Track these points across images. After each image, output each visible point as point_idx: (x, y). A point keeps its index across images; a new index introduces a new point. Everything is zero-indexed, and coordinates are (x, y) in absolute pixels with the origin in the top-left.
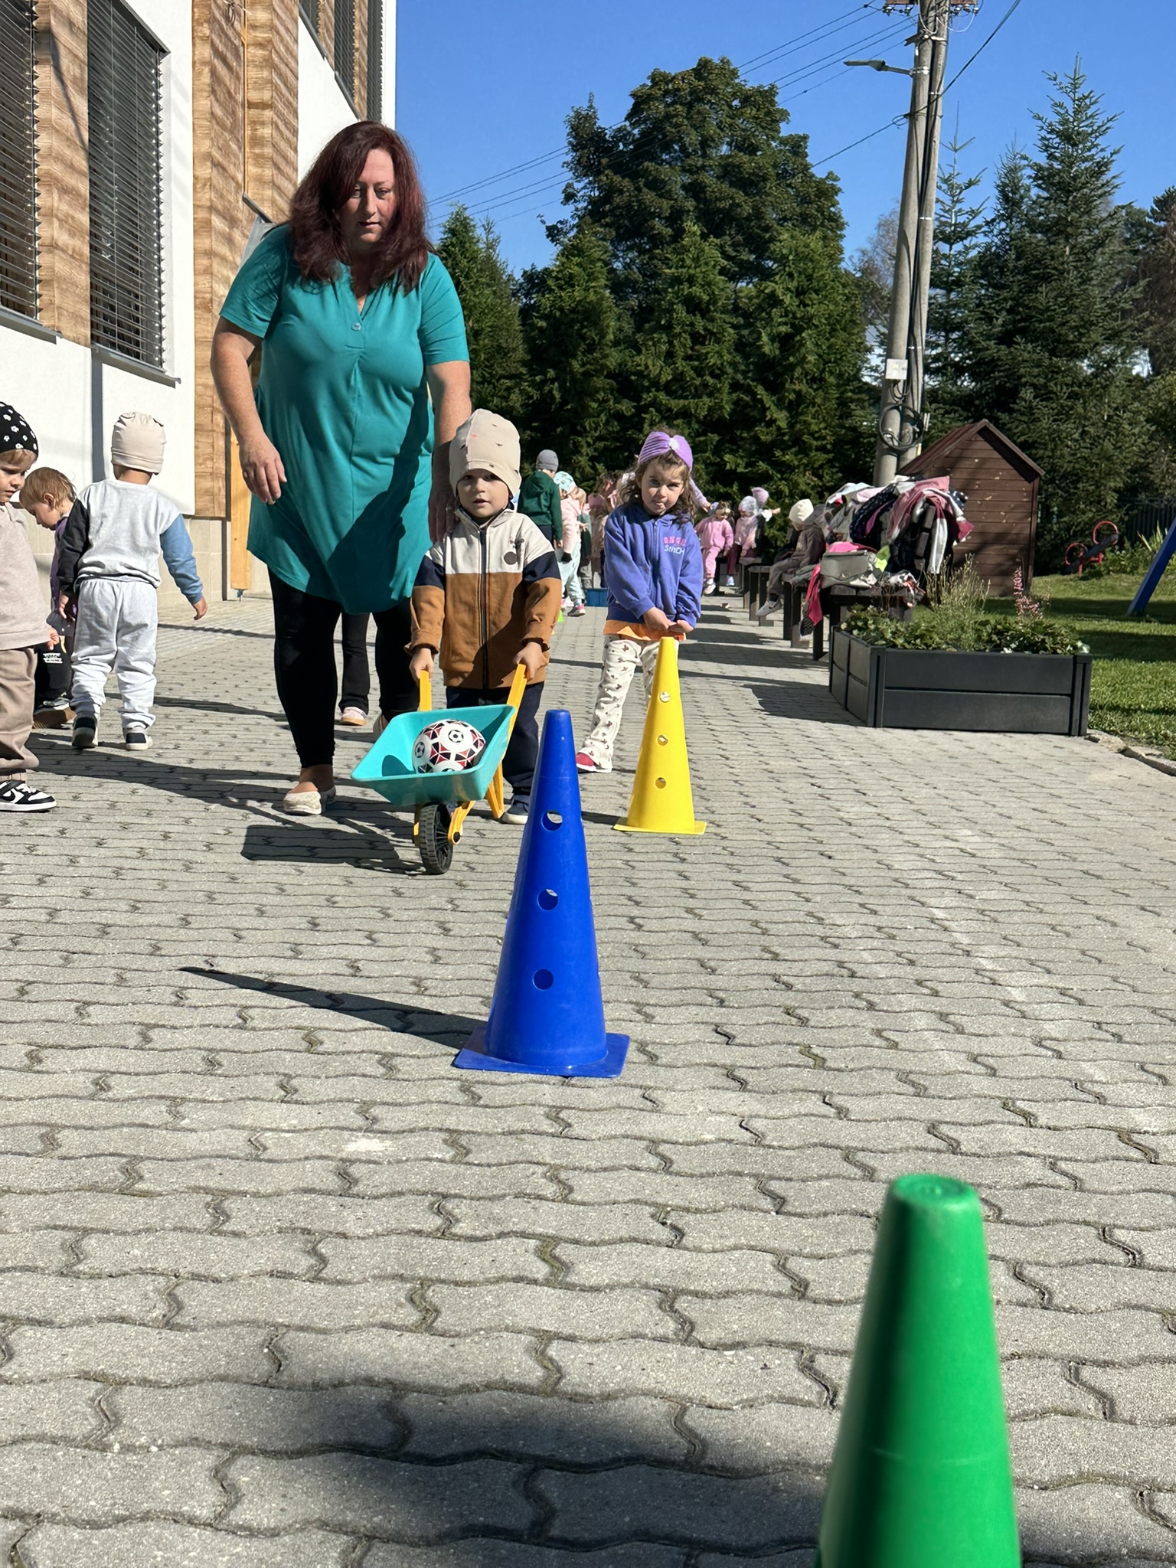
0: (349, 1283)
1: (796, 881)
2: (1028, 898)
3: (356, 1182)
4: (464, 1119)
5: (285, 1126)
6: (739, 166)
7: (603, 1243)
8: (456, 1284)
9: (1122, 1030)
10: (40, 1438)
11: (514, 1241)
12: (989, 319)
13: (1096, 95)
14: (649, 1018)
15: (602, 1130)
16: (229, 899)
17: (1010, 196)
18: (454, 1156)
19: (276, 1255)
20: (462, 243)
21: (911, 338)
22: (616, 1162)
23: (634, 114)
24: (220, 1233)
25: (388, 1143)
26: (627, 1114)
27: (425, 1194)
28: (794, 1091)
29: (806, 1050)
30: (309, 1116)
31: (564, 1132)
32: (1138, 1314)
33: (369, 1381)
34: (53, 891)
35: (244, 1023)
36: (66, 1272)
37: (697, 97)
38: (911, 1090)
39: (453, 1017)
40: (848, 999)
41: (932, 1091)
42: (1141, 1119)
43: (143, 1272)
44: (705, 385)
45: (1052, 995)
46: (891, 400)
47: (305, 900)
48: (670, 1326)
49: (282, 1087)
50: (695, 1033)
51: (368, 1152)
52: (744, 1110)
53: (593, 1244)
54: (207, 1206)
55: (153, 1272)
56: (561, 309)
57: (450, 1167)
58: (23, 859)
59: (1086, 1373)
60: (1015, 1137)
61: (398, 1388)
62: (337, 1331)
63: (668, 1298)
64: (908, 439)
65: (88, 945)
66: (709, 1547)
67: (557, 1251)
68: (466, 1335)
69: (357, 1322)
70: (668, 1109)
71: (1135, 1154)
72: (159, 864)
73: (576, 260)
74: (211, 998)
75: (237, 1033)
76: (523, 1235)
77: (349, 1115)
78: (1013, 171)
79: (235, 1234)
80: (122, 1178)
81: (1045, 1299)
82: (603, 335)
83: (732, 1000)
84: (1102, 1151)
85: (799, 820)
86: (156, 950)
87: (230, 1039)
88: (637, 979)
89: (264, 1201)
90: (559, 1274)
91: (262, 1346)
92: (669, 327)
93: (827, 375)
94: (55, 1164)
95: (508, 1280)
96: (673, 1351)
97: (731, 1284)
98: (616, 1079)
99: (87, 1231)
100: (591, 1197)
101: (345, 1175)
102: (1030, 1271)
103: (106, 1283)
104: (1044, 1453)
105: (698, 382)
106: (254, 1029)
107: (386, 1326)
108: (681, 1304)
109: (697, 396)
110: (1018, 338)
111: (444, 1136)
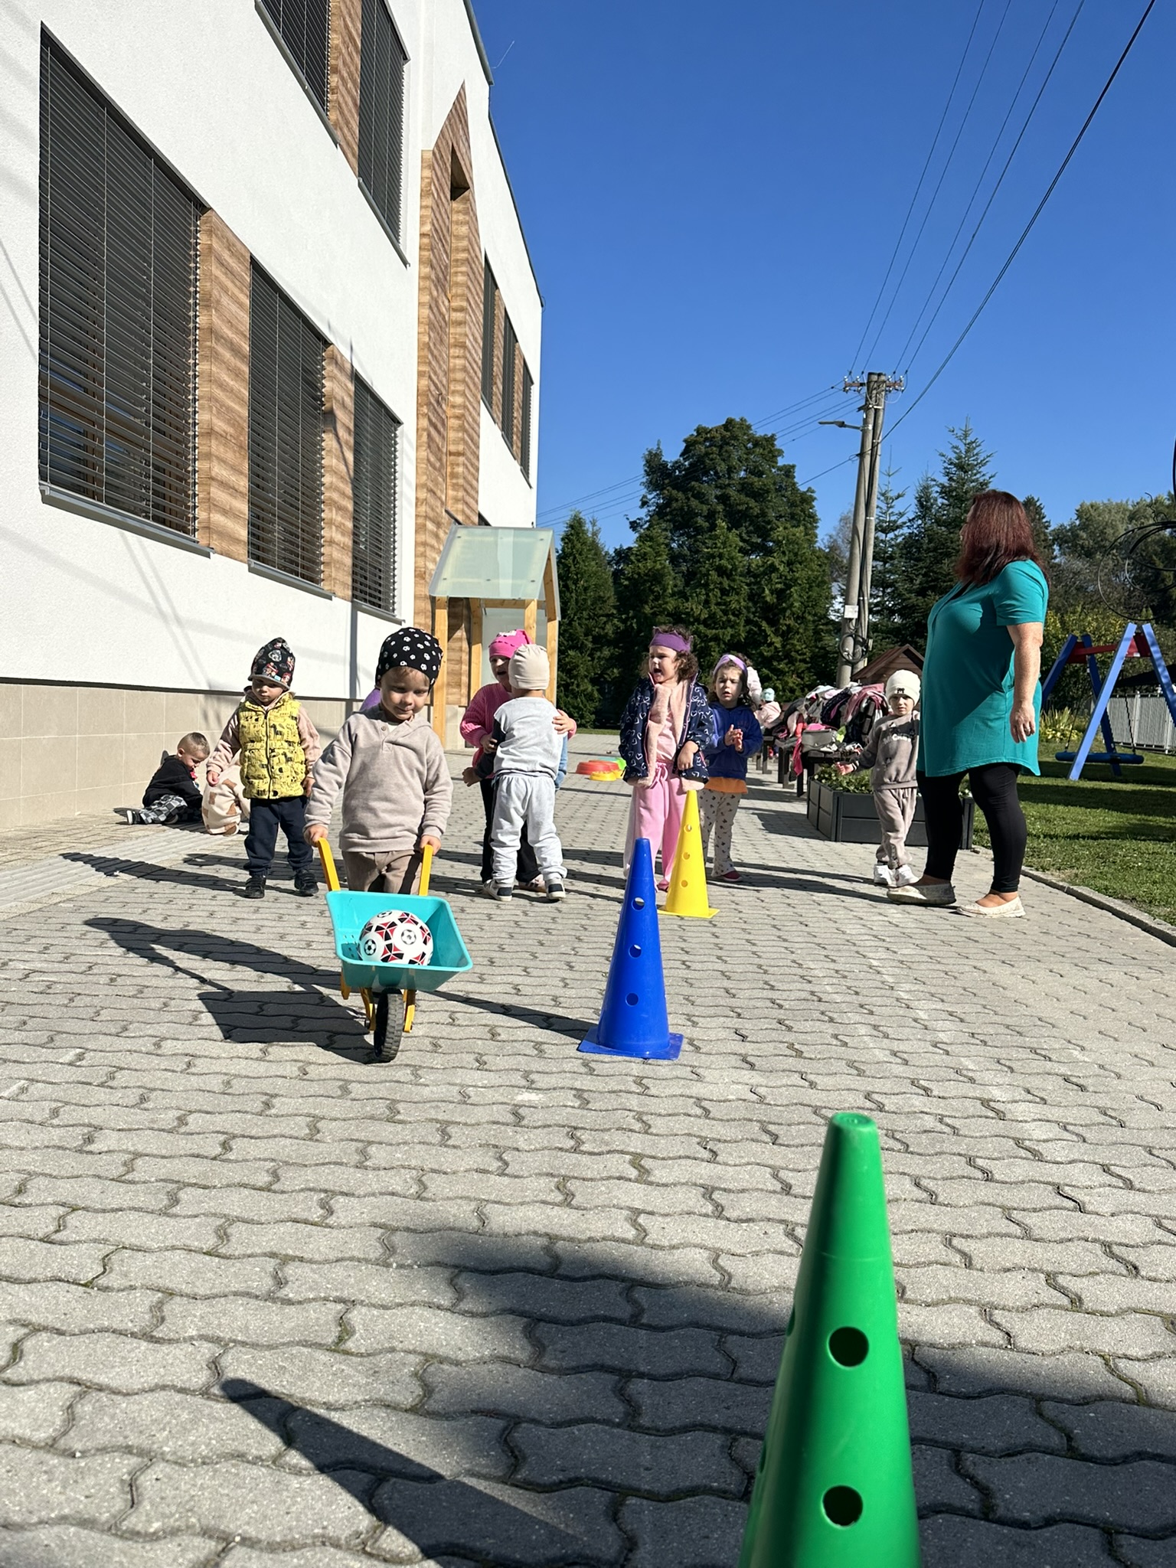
0: (522, 1177)
1: (785, 940)
2: (931, 954)
3: (523, 1118)
4: (585, 1082)
5: (480, 1084)
6: (752, 484)
7: (670, 1158)
8: (584, 1179)
9: (986, 1038)
10: (352, 1259)
11: (617, 1156)
12: (911, 581)
13: (979, 441)
14: (695, 1024)
15: (668, 1092)
17: (924, 504)
18: (581, 1105)
19: (480, 1160)
20: (578, 534)
21: (861, 593)
22: (676, 1111)
23: (685, 453)
24: (446, 1146)
25: (541, 1096)
26: (682, 1082)
27: (564, 1126)
28: (783, 1071)
29: (791, 1046)
30: (494, 1079)
31: (645, 1092)
32: (988, 1208)
33: (535, 1233)
35: (453, 1022)
36: (359, 1166)
37: (725, 442)
38: (856, 1072)
39: (576, 1020)
40: (817, 1015)
41: (867, 1073)
42: (996, 1093)
43: (403, 1167)
44: (729, 621)
45: (945, 1016)
46: (847, 630)
47: (486, 947)
48: (709, 1208)
49: (478, 1061)
50: (723, 1034)
51: (529, 1101)
52: (753, 1081)
53: (663, 1159)
54: (438, 1130)
55: (409, 1168)
56: (639, 574)
57: (578, 1111)
58: (317, 919)
59: (955, 1242)
60: (919, 1102)
61: (552, 1238)
62: (516, 1204)
63: (708, 1192)
64: (858, 655)
66: (733, 1332)
67: (642, 1162)
68: (591, 1209)
69: (527, 1199)
70: (707, 1079)
71: (991, 1114)
73: (649, 543)
74: (432, 1006)
75: (449, 1028)
76: (622, 1152)
77: (517, 1079)
78: (926, 488)
79: (454, 1147)
80: (388, 1112)
81: (933, 1198)
82: (665, 591)
83: (745, 1014)
84: (971, 1111)
85: (787, 901)
87: (446, 1031)
88: (687, 999)
89: (470, 1128)
90: (644, 1176)
91: (473, 1211)
92: (706, 585)
93: (806, 615)
94: (349, 1103)
95: (614, 1178)
96: (711, 1222)
97: (745, 1185)
98: (676, 1061)
99: (370, 1143)
100: (661, 1131)
101: (517, 1115)
102: (924, 1182)
103: (382, 1173)
104: (929, 1286)
105: (724, 619)
106: (458, 1025)
107: (544, 1202)
108: (716, 1195)
109: (724, 627)
110: (930, 592)
111: (574, 1092)
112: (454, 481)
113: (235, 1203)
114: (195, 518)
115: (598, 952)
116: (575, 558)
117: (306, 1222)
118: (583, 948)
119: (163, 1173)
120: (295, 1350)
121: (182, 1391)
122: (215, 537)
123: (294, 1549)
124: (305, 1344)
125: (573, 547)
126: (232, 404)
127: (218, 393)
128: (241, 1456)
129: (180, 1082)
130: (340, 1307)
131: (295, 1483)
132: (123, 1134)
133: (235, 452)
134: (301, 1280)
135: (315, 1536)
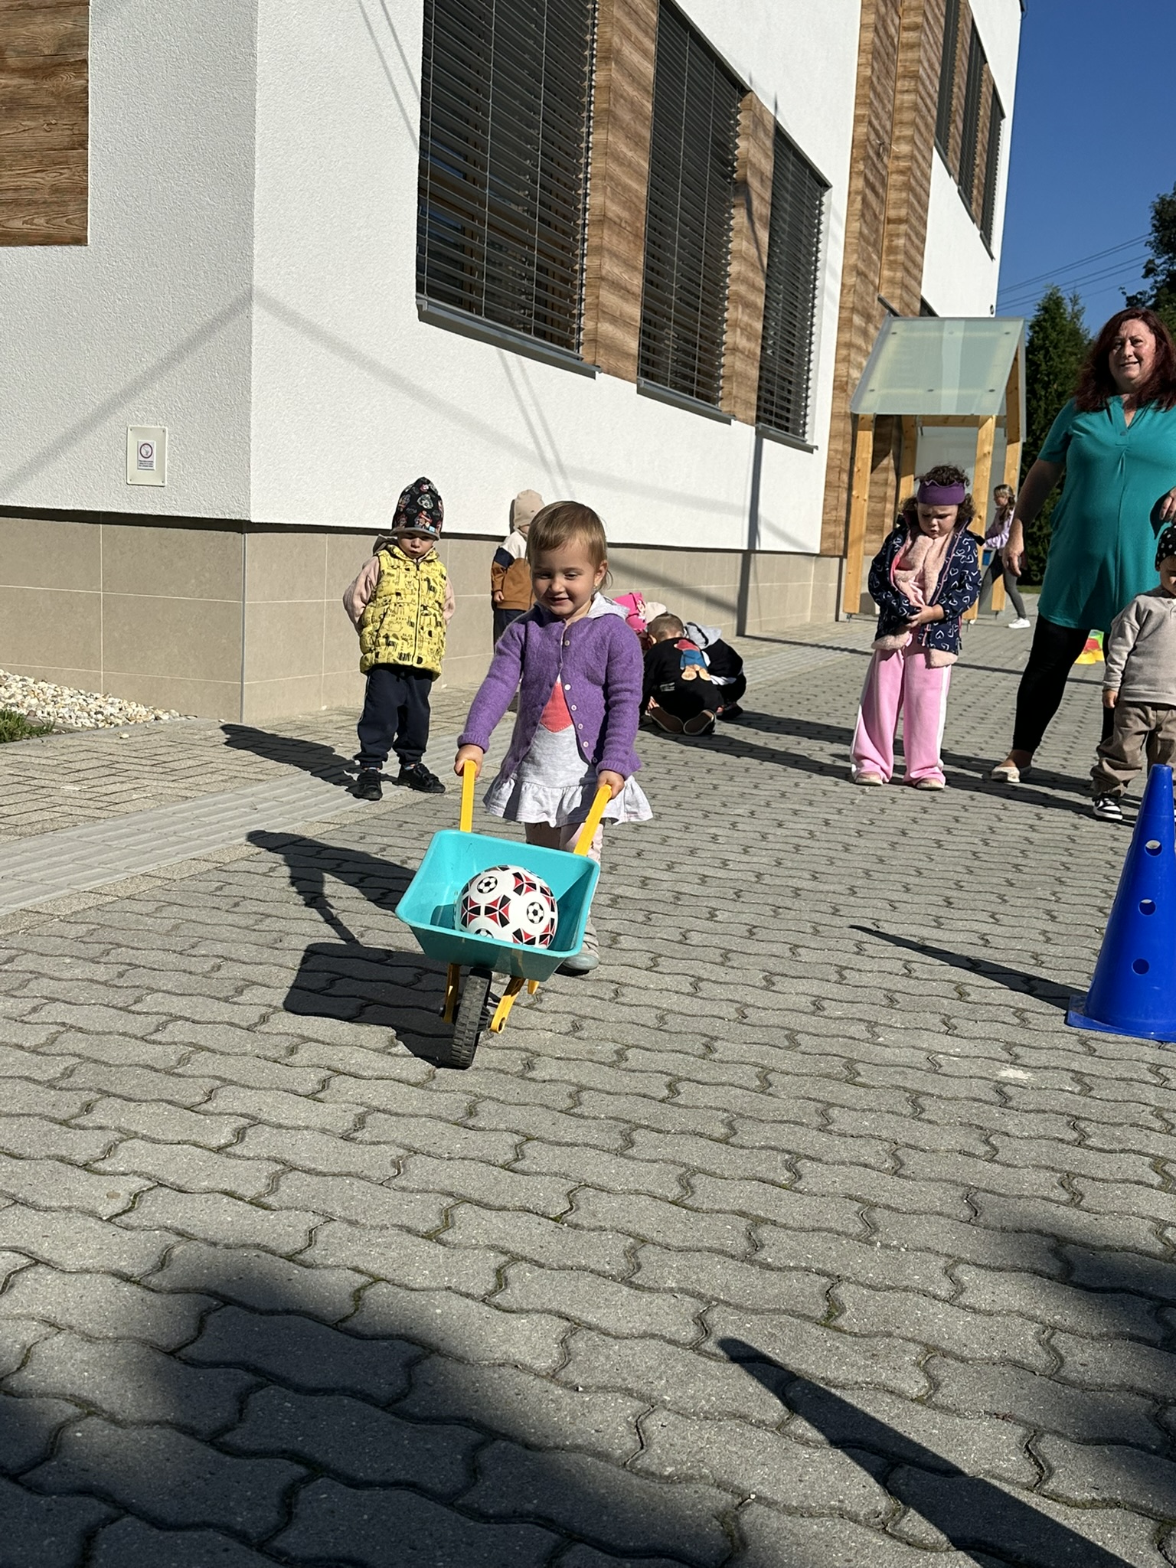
0: (1016, 1167)
3: (1011, 1099)
4: (1084, 1064)
5: (951, 1051)
8: (1093, 1179)
10: (830, 1230)
11: (1133, 1156)
16: (881, 876)
18: (1081, 1091)
19: (962, 1140)
20: (1053, 319)
24: (919, 1120)
25: (1029, 1074)
27: (1062, 1114)
30: (968, 1047)
31: (1164, 1083)
33: (1040, 1232)
34: (755, 859)
35: (909, 974)
36: (822, 1129)
43: (873, 1137)
47: (940, 883)
49: (945, 1024)
51: (1016, 1079)
54: (907, 1099)
55: (879, 1138)
57: (1078, 1098)
58: (730, 833)
61: (1059, 1241)
62: (1012, 1197)
65: (789, 904)
67: (1166, 1168)
68: (1105, 1214)
69: (1026, 1193)
72: (826, 845)
74: (880, 952)
75: (905, 980)
76: (1140, 1153)
77: (997, 1050)
79: (930, 1122)
80: (846, 1072)
86: (835, 911)
87: (901, 984)
89: (946, 1103)
90: (1167, 1182)
91: (962, 1198)
94: (800, 1057)
95: (1131, 1182)
99: (831, 1105)
101: (1002, 1094)
103: (850, 1140)
106: (917, 978)
107: (1047, 1199)
111: (1071, 1074)
112: (892, 258)
113: (694, 1152)
114: (580, 329)
115: (1088, 900)
116: (1047, 352)
117: (773, 1183)
118: (1067, 893)
119: (612, 1110)
120: (784, 1318)
121: (671, 1342)
122: (602, 351)
123: (811, 1516)
124: (792, 1313)
125: (1046, 338)
126: (629, 182)
127: (615, 168)
128: (743, 1417)
129: (613, 1012)
130: (824, 1280)
131: (804, 1453)
132: (562, 1063)
133: (629, 242)
134: (777, 1246)
135: (832, 1508)
